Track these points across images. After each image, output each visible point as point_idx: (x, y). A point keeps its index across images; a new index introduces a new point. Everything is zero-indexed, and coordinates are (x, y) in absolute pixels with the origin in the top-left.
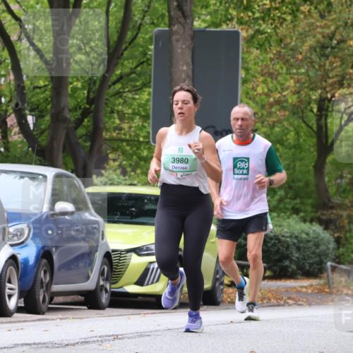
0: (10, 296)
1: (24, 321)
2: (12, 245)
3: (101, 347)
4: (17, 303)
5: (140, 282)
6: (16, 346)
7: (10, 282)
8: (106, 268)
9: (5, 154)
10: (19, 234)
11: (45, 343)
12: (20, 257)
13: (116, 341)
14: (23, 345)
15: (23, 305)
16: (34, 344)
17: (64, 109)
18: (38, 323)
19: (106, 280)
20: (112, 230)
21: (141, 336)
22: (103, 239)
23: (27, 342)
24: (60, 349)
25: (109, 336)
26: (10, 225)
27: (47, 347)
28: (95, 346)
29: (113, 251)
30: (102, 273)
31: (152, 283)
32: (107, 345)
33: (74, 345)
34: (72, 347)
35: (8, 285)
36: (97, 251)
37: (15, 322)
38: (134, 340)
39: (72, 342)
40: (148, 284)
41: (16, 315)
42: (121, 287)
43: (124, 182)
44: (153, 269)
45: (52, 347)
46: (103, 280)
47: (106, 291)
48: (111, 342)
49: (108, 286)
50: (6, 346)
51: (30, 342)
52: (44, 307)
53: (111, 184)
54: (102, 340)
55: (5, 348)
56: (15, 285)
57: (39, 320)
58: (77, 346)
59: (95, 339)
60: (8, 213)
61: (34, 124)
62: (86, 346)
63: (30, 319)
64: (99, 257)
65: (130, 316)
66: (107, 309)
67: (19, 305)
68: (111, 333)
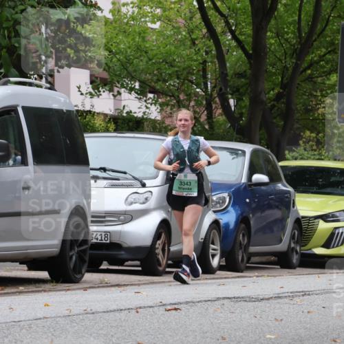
0: (213, 256)
1: (225, 278)
2: (215, 212)
3: (292, 302)
4: (219, 263)
5: (327, 245)
6: (218, 299)
7: (213, 243)
8: (296, 233)
9: (210, 133)
10: (221, 201)
11: (243, 298)
12: (222, 222)
13: (305, 297)
14: (224, 298)
15: (224, 264)
16: (234, 298)
17: (261, 93)
18: (237, 279)
19: (297, 243)
20: (302, 199)
21: (327, 293)
22: (294, 207)
23: (227, 296)
24: (257, 303)
25: (300, 292)
26: (213, 194)
27: (246, 301)
28: (286, 300)
29: (303, 217)
30: (293, 237)
31: (337, 246)
32: (297, 300)
33: (268, 299)
34: (267, 301)
35: (212, 246)
36: (288, 217)
37: (217, 278)
38: (321, 296)
39: (267, 297)
40: (333, 247)
41: (218, 272)
42: (310, 249)
43: (313, 157)
44: (338, 233)
45: (250, 301)
46: (294, 243)
47: (297, 252)
48: (301, 298)
49: (298, 249)
50: (210, 299)
51: (230, 296)
52: (242, 266)
53: (302, 159)
54: (293, 295)
55: (209, 301)
56: (217, 247)
57: (238, 277)
58: (271, 301)
59: (287, 294)
60: (212, 184)
61: (235, 106)
62: (279, 300)
63: (230, 276)
64: (290, 223)
65: (320, 275)
66: (298, 269)
67: (221, 264)
68: (301, 290)
